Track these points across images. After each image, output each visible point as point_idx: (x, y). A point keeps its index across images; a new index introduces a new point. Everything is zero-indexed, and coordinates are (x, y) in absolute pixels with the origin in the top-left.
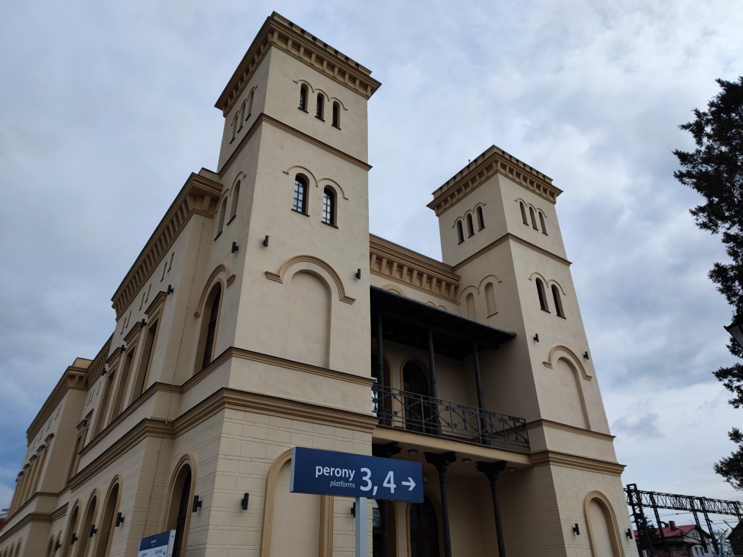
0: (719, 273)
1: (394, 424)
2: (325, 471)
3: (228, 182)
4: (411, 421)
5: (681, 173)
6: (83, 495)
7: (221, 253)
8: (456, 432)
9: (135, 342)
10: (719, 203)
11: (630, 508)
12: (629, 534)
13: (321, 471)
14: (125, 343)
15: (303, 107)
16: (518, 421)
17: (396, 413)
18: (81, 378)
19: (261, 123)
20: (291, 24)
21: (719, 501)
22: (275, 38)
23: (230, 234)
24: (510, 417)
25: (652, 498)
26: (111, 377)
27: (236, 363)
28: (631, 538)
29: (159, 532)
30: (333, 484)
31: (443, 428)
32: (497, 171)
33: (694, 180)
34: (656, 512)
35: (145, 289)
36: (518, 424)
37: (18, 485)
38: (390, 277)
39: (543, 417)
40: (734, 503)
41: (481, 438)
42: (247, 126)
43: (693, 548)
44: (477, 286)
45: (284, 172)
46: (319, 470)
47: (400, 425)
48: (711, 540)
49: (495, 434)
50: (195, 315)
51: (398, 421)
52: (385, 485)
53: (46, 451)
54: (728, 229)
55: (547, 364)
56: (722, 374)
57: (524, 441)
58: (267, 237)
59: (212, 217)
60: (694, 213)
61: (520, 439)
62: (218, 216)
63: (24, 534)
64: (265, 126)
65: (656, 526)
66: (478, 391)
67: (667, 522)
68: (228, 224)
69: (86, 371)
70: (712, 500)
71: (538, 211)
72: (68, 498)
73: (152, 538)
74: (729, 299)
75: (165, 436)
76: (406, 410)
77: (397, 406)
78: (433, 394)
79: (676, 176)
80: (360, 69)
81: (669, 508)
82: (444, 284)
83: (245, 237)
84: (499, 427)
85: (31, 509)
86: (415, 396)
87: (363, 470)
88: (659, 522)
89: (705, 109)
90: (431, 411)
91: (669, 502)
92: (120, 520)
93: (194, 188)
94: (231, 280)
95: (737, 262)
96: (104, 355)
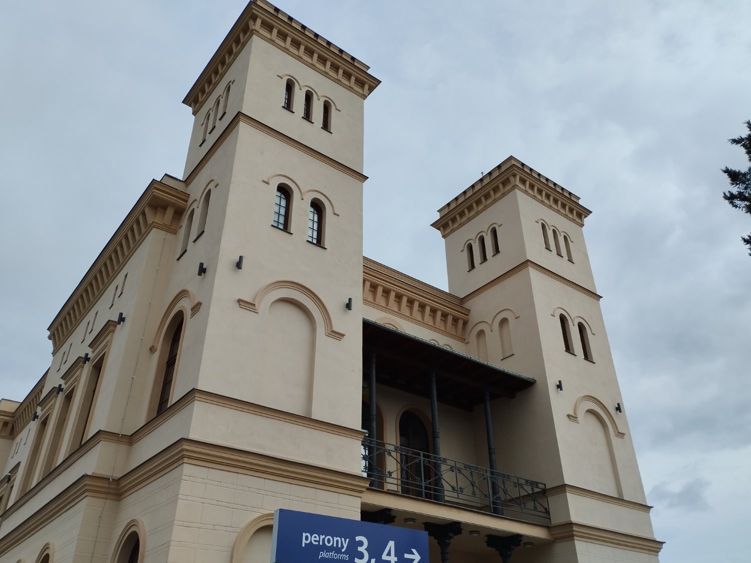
1: (388, 487)
3: (196, 191)
4: (408, 484)
5: (731, 194)
7: (185, 274)
8: (462, 499)
9: (75, 380)
13: (309, 539)
14: (62, 382)
15: (288, 106)
16: (537, 487)
17: (390, 473)
18: (5, 424)
19: (238, 122)
20: (277, 10)
22: (257, 26)
23: (197, 253)
24: (527, 481)
26: (44, 423)
27: (198, 407)
30: (325, 555)
31: (446, 493)
32: (515, 187)
33: (748, 204)
35: (90, 316)
36: (536, 490)
38: (386, 309)
39: (566, 482)
41: (492, 505)
42: (221, 126)
44: (490, 322)
45: (263, 181)
46: (307, 538)
47: (394, 488)
49: (510, 501)
50: (150, 349)
51: (392, 483)
52: (386, 557)
55: (572, 417)
57: (544, 510)
58: (241, 258)
59: (174, 232)
60: (747, 242)
62: (182, 232)
64: (243, 127)
66: (490, 448)
68: (194, 241)
69: (13, 415)
71: (563, 234)
75: (109, 496)
76: (402, 470)
77: (392, 465)
78: (435, 451)
79: (726, 197)
80: (356, 64)
82: (450, 318)
83: (215, 258)
84: (514, 493)
86: (414, 453)
87: (357, 538)
90: (432, 472)
93: (155, 197)
94: (196, 308)
96: (35, 397)
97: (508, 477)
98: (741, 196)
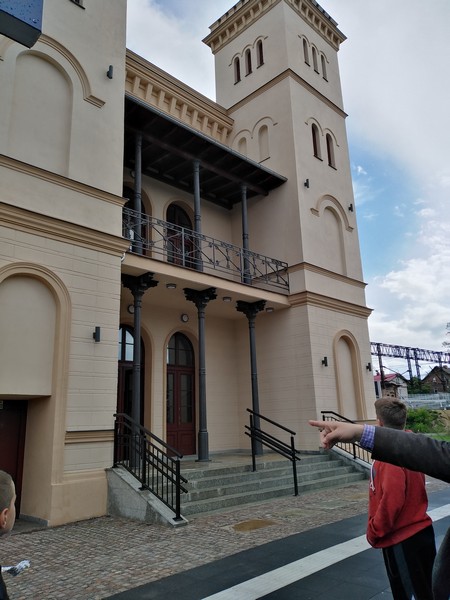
25: (378, 349)
28: (370, 370)
31: (204, 264)
34: (380, 359)
36: (280, 268)
39: (305, 261)
41: (243, 277)
44: (251, 130)
55: (314, 211)
57: (285, 283)
61: (281, 281)
66: (244, 234)
70: (423, 350)
76: (164, 241)
81: (390, 356)
82: (216, 126)
86: (175, 227)
90: (192, 245)
97: (258, 255)
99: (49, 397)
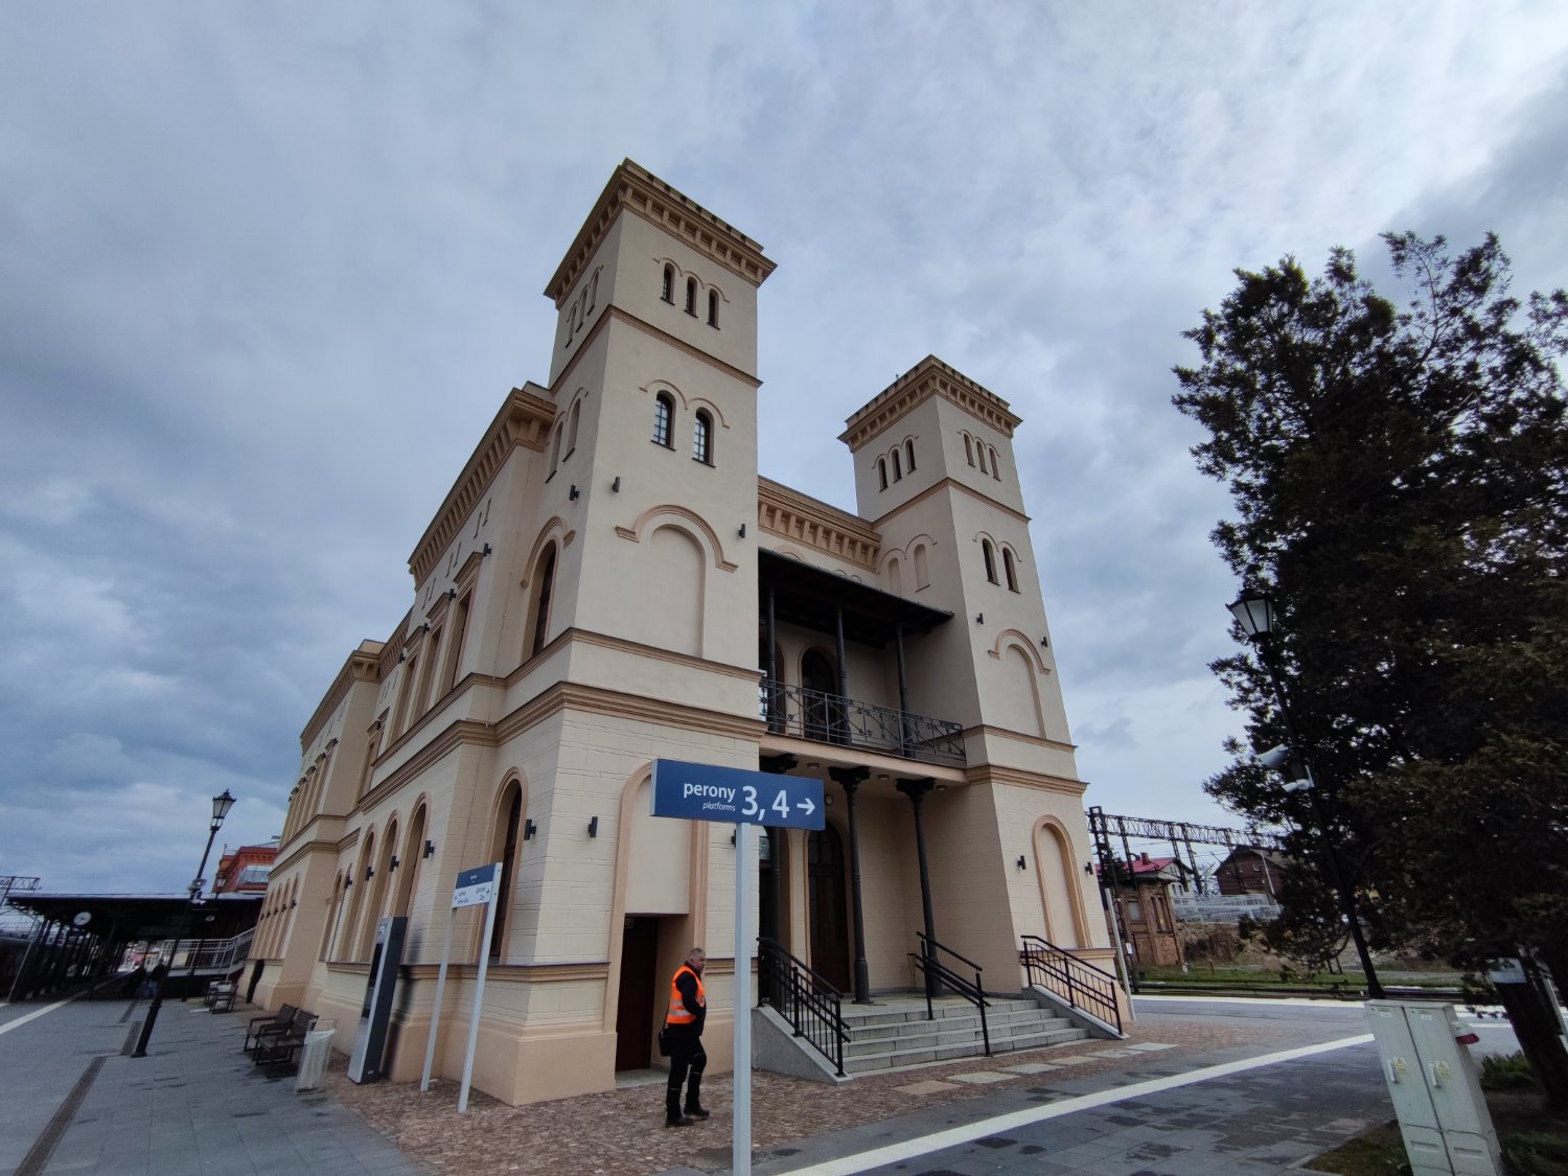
0: (1225, 534)
2: (696, 790)
3: (564, 401)
4: (811, 728)
5: (1181, 398)
6: (378, 818)
7: (554, 499)
8: (870, 742)
9: (442, 619)
10: (1228, 440)
11: (1092, 836)
12: (1089, 869)
13: (690, 790)
14: (428, 621)
15: (668, 297)
16: (952, 728)
17: (791, 717)
18: (371, 666)
19: (608, 318)
20: (651, 177)
21: (1206, 827)
22: (628, 197)
23: (567, 475)
24: (941, 722)
25: (1120, 824)
26: (412, 665)
27: (577, 649)
28: (1091, 873)
29: (480, 865)
30: (708, 806)
31: (853, 736)
32: (934, 391)
33: (1198, 408)
34: (1125, 841)
35: (453, 547)
36: (952, 731)
37: (292, 805)
38: (786, 536)
39: (984, 722)
40: (1225, 830)
41: (903, 748)
42: (589, 323)
43: (1170, 886)
44: (904, 549)
45: (641, 389)
46: (689, 789)
47: (797, 732)
48: (1193, 876)
49: (922, 743)
50: (522, 583)
51: (795, 727)
52: (775, 807)
53: (328, 763)
54: (1240, 475)
55: (993, 653)
56: (1220, 666)
57: (959, 752)
58: (617, 479)
59: (541, 450)
60: (1195, 453)
61: (953, 748)
62: (550, 449)
63: (303, 867)
64: (615, 323)
65: (1124, 859)
66: (901, 689)
67: (1139, 854)
68: (564, 461)
69: (378, 657)
70: (1197, 826)
71: (988, 447)
72: (360, 822)
73: (472, 872)
74: (1234, 568)
75: (486, 743)
76: (805, 712)
77: (794, 707)
78: (841, 692)
79: (1175, 402)
80: (747, 243)
81: (1142, 836)
82: (859, 545)
83: (588, 479)
84: (927, 735)
85: (311, 835)
86: (817, 695)
87: (746, 788)
88: (1128, 854)
89: (1216, 309)
90: (838, 715)
91: (1142, 828)
92: (429, 849)
93: (516, 409)
94: (569, 537)
95: (1247, 519)
96: (401, 638)
97: (921, 718)
98: (1192, 401)
99: (686, 915)
